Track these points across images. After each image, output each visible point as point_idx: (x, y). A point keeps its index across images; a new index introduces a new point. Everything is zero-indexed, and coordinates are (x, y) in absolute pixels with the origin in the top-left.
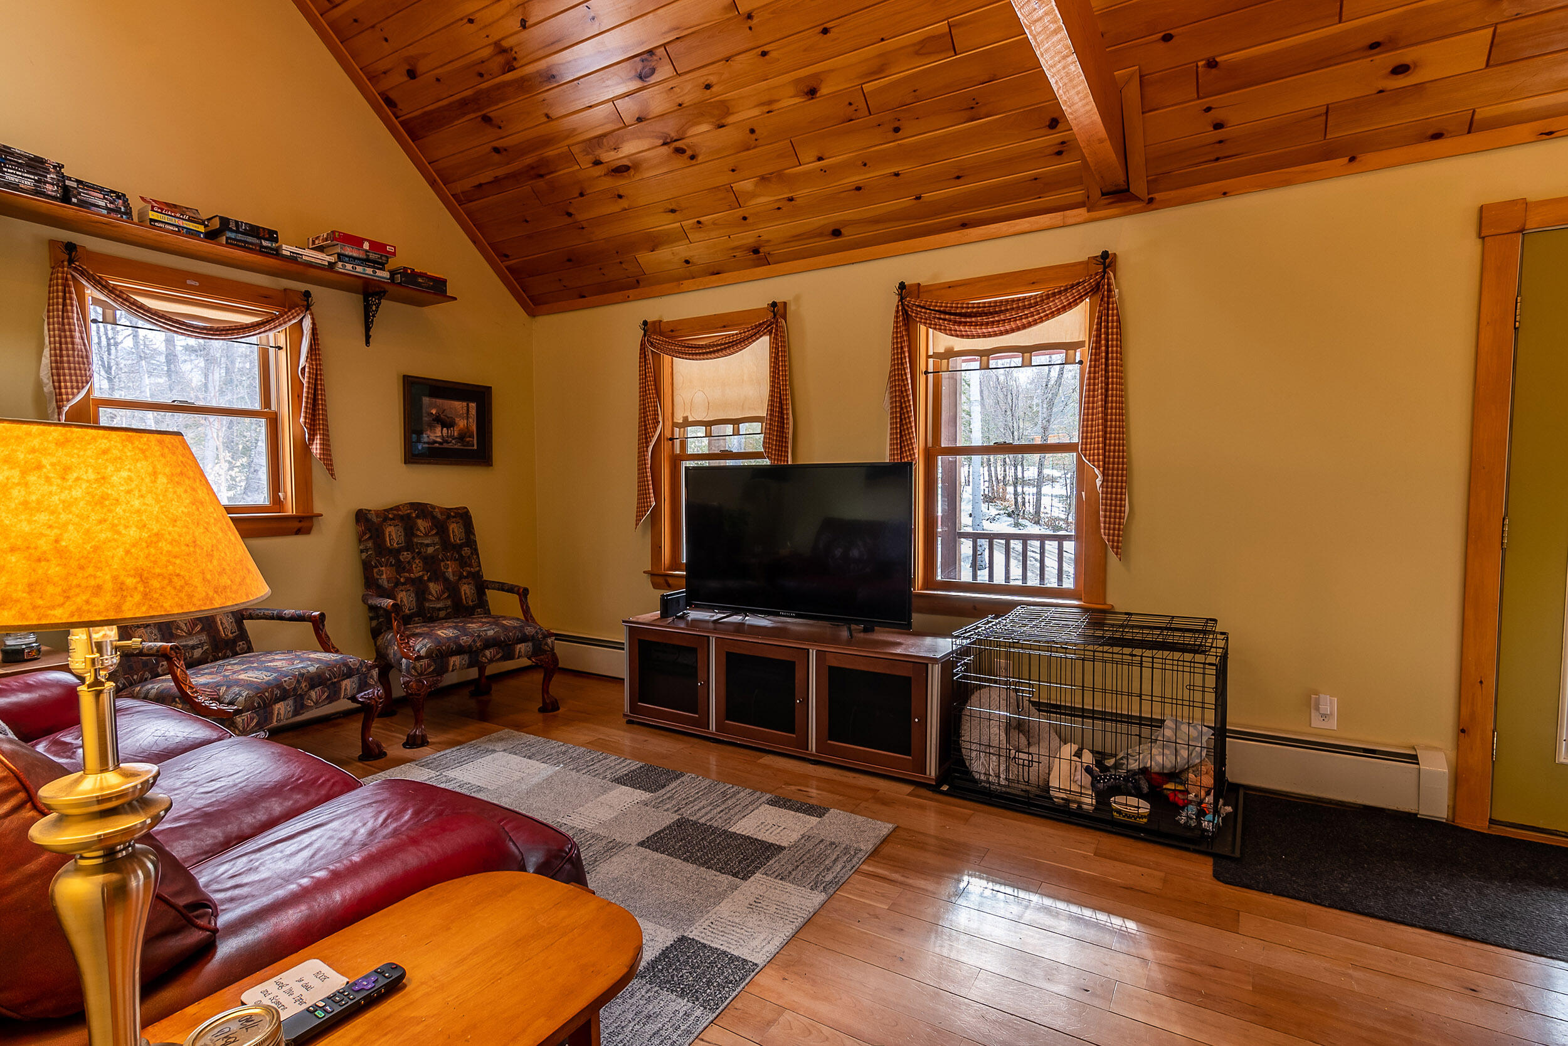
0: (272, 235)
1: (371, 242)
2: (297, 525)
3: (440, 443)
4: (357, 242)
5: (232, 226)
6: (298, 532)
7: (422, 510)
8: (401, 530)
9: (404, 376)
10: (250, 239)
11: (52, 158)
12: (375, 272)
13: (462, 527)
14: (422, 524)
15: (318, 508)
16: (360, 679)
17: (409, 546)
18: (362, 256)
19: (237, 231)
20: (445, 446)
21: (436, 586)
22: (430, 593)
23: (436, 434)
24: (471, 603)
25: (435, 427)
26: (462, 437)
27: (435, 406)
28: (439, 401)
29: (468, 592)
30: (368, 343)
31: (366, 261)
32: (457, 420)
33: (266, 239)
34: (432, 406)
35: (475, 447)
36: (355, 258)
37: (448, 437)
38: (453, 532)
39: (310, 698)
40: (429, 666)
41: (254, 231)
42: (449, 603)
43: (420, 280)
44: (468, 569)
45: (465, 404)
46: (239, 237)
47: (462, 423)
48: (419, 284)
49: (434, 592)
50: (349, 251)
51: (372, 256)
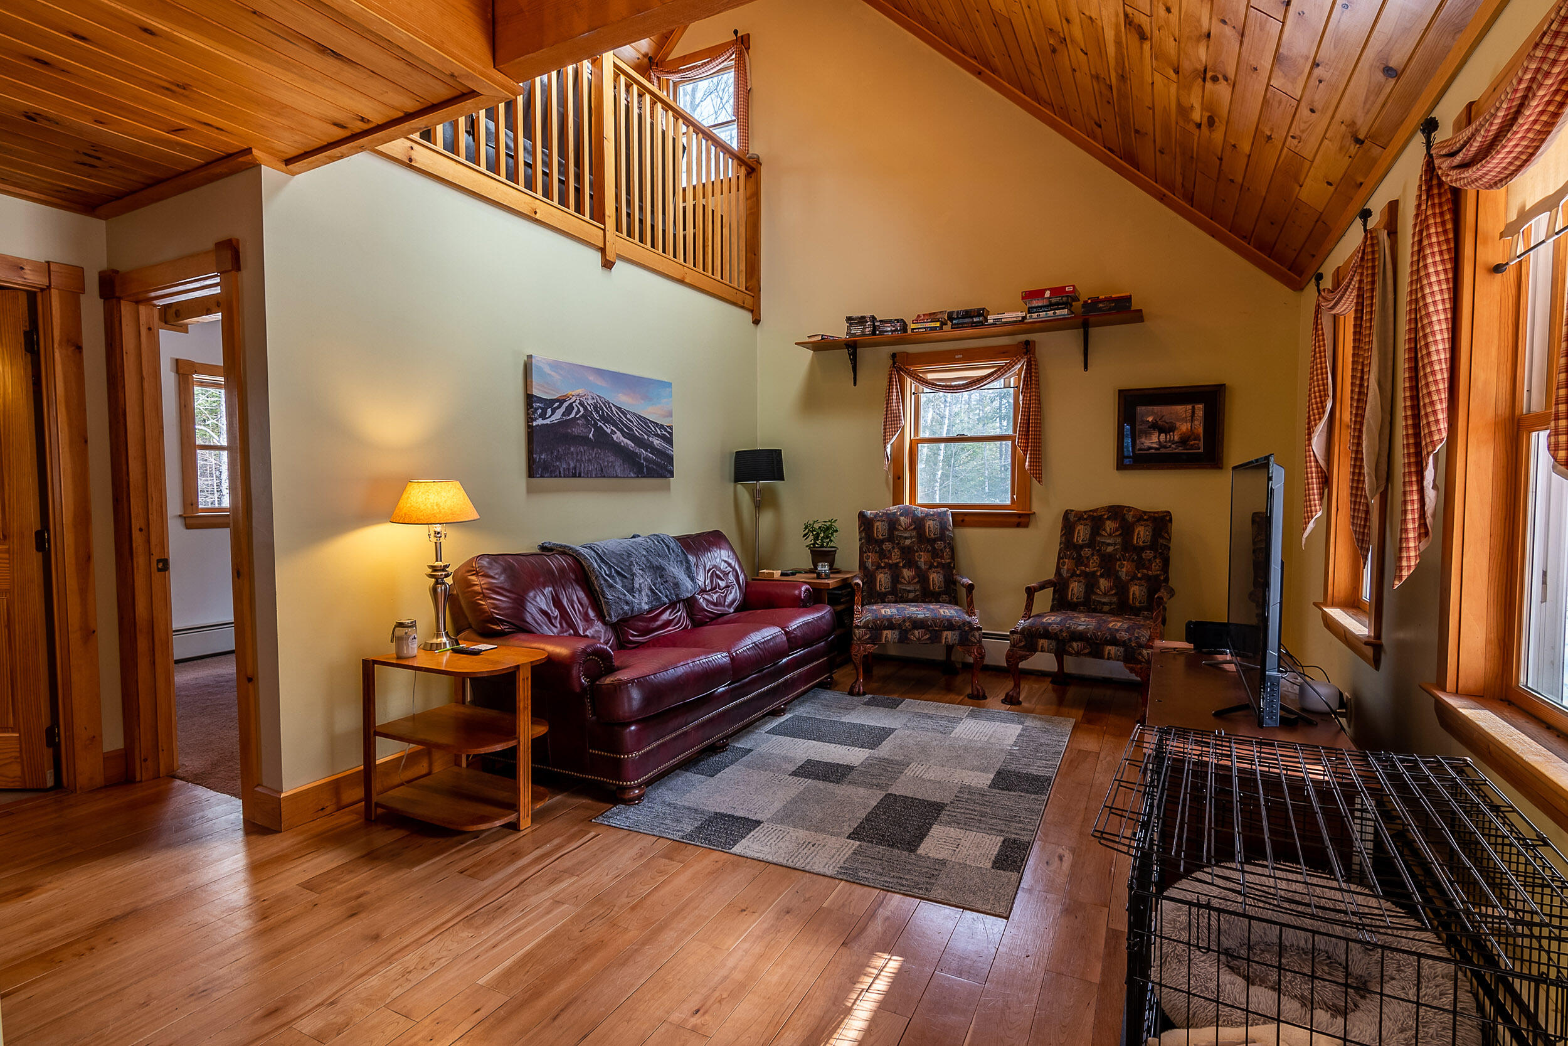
0: (982, 313)
1: (1051, 289)
2: (1016, 520)
3: (1156, 449)
4: (1039, 294)
5: (955, 316)
6: (1018, 525)
7: (1116, 512)
8: (1089, 529)
9: (1120, 391)
10: (967, 320)
11: (868, 314)
12: (1054, 313)
13: (1150, 530)
14: (1110, 525)
15: (1036, 507)
16: (960, 634)
17: (1091, 543)
18: (1045, 303)
19: (958, 318)
20: (1163, 451)
21: (1106, 582)
22: (1099, 588)
23: (1153, 440)
24: (1137, 604)
25: (1151, 434)
26: (1184, 441)
27: (1153, 414)
28: (1157, 409)
29: (1137, 593)
30: (1086, 367)
31: (1051, 306)
32: (1178, 424)
33: (976, 317)
34: (1148, 414)
35: (1201, 450)
36: (1041, 307)
37: (1166, 442)
38: (1138, 534)
39: (913, 634)
40: (1020, 641)
41: (968, 314)
42: (1115, 599)
43: (1101, 305)
44: (1145, 571)
45: (1189, 407)
46: (961, 321)
47: (1184, 427)
48: (1100, 309)
49: (1102, 588)
50: (1036, 303)
51: (1054, 300)
